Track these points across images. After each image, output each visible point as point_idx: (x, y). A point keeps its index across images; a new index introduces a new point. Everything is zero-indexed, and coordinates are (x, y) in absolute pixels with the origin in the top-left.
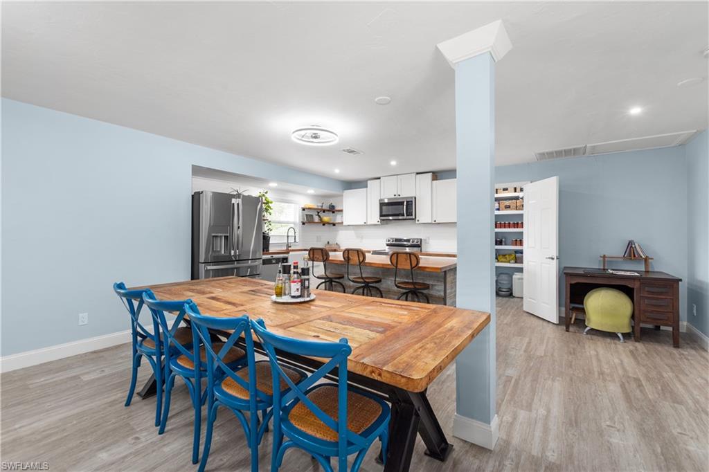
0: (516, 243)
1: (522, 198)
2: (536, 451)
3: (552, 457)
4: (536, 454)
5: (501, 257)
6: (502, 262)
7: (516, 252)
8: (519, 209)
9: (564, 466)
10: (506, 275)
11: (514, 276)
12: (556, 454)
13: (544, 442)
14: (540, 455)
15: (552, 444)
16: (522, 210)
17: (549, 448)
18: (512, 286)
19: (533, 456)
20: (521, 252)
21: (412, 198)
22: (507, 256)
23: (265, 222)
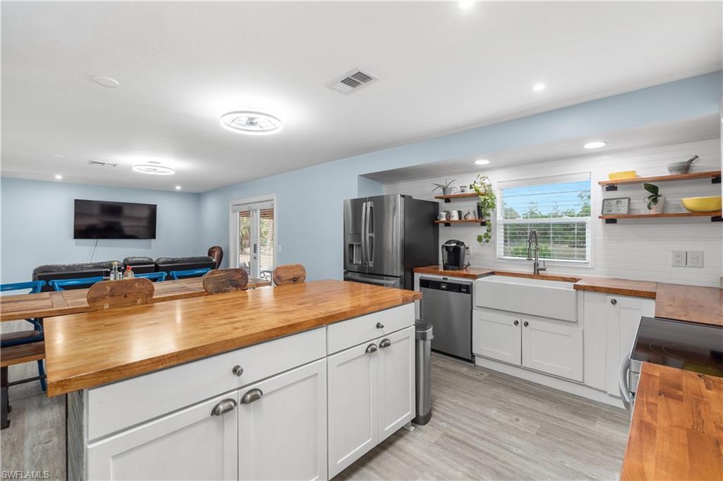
23: (483, 224)
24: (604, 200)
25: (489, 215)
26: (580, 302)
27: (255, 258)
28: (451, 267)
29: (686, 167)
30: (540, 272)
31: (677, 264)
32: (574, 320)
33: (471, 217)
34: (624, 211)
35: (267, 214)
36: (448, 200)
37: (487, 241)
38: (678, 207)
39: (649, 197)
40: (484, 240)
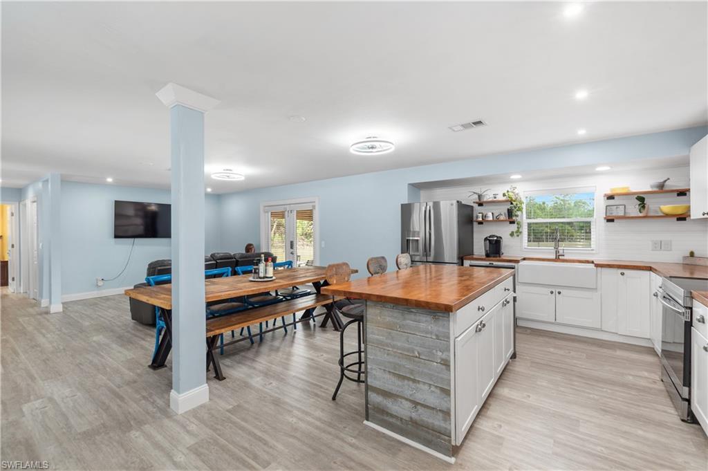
2: (147, 427)
3: (134, 434)
4: (146, 426)
9: (122, 436)
12: (133, 437)
13: (149, 437)
14: (142, 428)
15: (141, 440)
17: (142, 437)
19: (145, 424)
23: (512, 222)
24: (607, 206)
25: (517, 216)
26: (599, 275)
27: (292, 253)
28: (493, 255)
29: (661, 186)
30: (560, 257)
31: (654, 249)
32: (595, 287)
33: (502, 218)
34: (621, 214)
35: (307, 215)
36: (480, 204)
37: (518, 236)
38: (656, 212)
39: (639, 205)
40: (515, 234)
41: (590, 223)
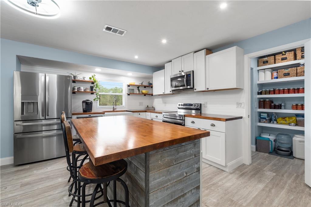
0: (296, 107)
1: (303, 65)
5: (281, 119)
6: (281, 124)
7: (297, 115)
8: (300, 76)
10: (285, 136)
11: (294, 138)
16: (304, 75)
18: (292, 146)
20: (303, 116)
21: (190, 71)
22: (287, 119)
23: (93, 93)
24: (128, 89)
28: (87, 111)
30: (115, 110)
33: (88, 90)
34: (133, 92)
36: (74, 82)
39: (138, 89)
40: (96, 100)
41: (122, 95)
